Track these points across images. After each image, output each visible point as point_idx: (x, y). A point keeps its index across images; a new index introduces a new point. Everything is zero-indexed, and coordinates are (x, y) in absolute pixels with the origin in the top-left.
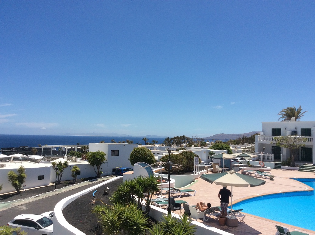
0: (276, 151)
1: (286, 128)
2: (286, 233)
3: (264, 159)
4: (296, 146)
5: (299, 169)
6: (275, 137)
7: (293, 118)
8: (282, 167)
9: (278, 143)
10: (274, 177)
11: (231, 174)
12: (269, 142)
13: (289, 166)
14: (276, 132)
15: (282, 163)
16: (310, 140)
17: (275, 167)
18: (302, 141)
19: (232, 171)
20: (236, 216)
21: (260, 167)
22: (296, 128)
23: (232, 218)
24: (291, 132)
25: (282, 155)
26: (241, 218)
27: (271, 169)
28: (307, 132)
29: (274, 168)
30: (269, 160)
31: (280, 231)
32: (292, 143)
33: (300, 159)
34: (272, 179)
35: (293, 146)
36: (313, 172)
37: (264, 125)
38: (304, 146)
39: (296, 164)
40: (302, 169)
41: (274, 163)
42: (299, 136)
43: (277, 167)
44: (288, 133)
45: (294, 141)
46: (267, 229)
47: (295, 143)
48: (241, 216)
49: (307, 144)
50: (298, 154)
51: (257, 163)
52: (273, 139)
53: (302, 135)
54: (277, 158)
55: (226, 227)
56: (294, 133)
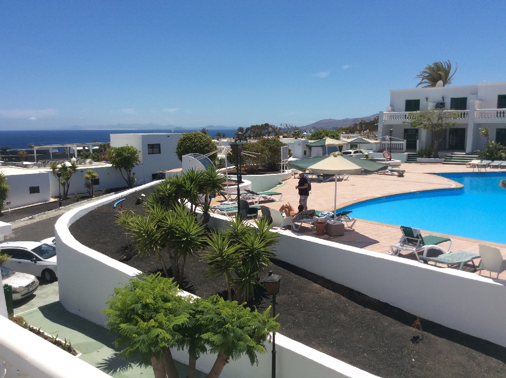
0: (411, 135)
1: (427, 99)
2: (415, 236)
3: (391, 149)
4: (441, 125)
5: (444, 161)
6: (410, 113)
7: (440, 82)
8: (419, 159)
9: (415, 123)
10: (404, 171)
11: (335, 156)
12: (399, 121)
13: (429, 157)
14: (412, 105)
15: (419, 153)
16: (464, 116)
17: (407, 160)
18: (452, 118)
19: (337, 153)
20: (342, 221)
21: (384, 160)
22: (443, 98)
23: (335, 224)
24: (435, 104)
25: (420, 141)
26: (350, 224)
27: (402, 162)
28: (460, 103)
29: (406, 162)
30: (398, 149)
31: (406, 235)
32: (435, 121)
33: (447, 147)
34: (401, 175)
35: (437, 125)
36: (465, 164)
37: (394, 95)
38: (454, 125)
39: (440, 153)
40: (448, 161)
41: (406, 153)
42: (448, 110)
43: (410, 159)
44: (431, 106)
45: (440, 118)
46: (388, 237)
47: (440, 122)
48: (350, 220)
49: (459, 122)
50: (445, 139)
51: (379, 156)
52: (407, 117)
53: (452, 108)
54: (411, 146)
55: (326, 236)
56: (440, 105)
